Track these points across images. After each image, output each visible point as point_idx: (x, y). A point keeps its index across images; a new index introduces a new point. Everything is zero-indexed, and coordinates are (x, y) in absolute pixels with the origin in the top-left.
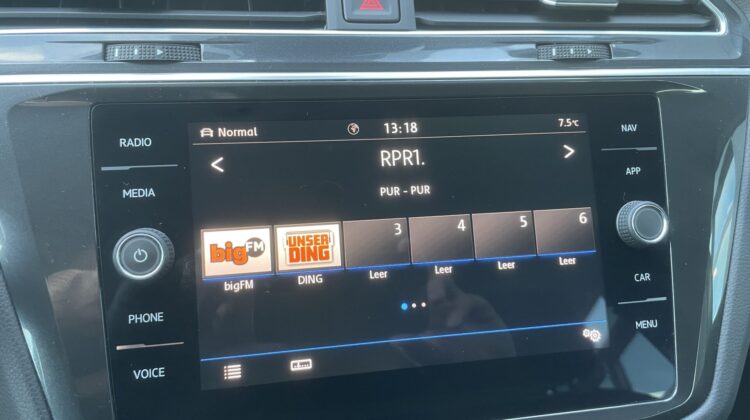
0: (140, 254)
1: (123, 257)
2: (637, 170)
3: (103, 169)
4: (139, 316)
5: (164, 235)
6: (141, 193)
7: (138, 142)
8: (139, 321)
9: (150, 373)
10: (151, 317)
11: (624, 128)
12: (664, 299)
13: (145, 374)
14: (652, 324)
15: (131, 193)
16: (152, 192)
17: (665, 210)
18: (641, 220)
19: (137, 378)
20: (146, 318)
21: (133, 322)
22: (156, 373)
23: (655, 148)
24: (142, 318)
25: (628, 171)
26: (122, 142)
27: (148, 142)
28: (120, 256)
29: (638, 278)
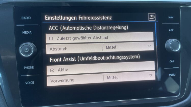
0: (26, 49)
1: (22, 50)
2: (172, 30)
3: (17, 25)
4: (27, 67)
5: (34, 44)
6: (28, 32)
7: (27, 18)
8: (27, 68)
9: (30, 83)
10: (30, 67)
11: (169, 17)
12: (178, 68)
13: (29, 83)
14: (174, 75)
15: (25, 32)
16: (31, 32)
17: (180, 41)
18: (172, 45)
19: (26, 84)
20: (29, 68)
21: (25, 68)
22: (32, 83)
23: (178, 24)
24: (28, 68)
25: (170, 30)
26: (22, 18)
27: (29, 18)
28: (21, 50)
29: (171, 61)
